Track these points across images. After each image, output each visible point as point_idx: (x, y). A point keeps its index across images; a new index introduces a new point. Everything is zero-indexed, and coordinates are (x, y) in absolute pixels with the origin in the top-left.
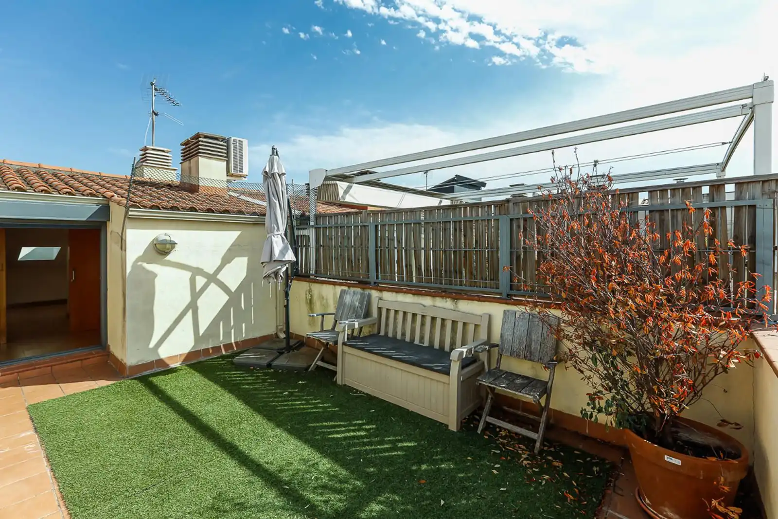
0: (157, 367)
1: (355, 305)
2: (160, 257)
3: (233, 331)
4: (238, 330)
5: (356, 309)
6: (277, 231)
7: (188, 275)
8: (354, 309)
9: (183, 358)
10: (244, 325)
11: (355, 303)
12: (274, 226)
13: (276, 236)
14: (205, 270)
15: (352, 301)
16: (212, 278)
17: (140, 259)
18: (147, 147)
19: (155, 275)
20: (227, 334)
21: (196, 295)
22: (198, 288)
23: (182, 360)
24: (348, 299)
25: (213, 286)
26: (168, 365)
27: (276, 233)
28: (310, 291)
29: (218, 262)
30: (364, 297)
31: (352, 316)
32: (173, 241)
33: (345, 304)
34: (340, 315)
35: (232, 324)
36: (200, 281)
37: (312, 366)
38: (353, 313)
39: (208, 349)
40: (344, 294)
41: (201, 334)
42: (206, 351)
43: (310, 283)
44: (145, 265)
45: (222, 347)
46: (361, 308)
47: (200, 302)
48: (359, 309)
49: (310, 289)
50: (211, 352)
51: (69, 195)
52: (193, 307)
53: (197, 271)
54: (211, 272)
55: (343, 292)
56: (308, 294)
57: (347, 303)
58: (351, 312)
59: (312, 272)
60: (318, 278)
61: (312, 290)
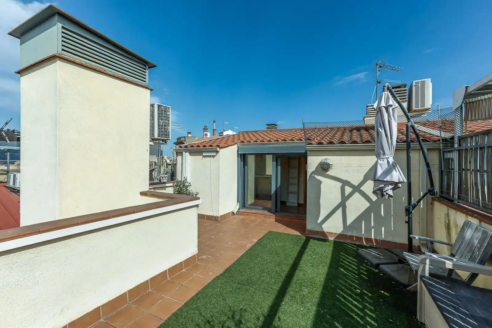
0: (321, 235)
1: (474, 243)
2: (324, 172)
3: (373, 230)
4: (378, 232)
5: (473, 248)
6: (383, 156)
7: (340, 184)
8: (472, 247)
9: (336, 236)
10: (383, 229)
11: (475, 240)
12: (380, 151)
13: (382, 160)
14: (351, 182)
15: (472, 238)
16: (357, 189)
17: (313, 173)
18: (368, 105)
19: (320, 182)
20: (368, 230)
21: (345, 198)
22: (346, 194)
23: (335, 237)
24: (469, 234)
25: (357, 195)
26: (327, 237)
27: (382, 157)
28: (448, 215)
29: (362, 179)
30: (486, 237)
31: (467, 255)
32: (328, 163)
33: (464, 238)
34: (457, 249)
35: (372, 225)
36: (348, 190)
37: (412, 286)
38: (469, 252)
39: (353, 236)
40: (467, 227)
41: (348, 225)
42: (351, 237)
43: (449, 208)
44: (316, 176)
45: (364, 238)
46: (479, 249)
47: (347, 203)
48: (477, 250)
49: (448, 213)
50: (355, 239)
51: (285, 141)
52: (342, 205)
53: (345, 183)
54: (356, 184)
55: (467, 224)
56: (446, 217)
57: (467, 238)
58: (467, 250)
59: (456, 197)
60: (460, 204)
61: (450, 215)
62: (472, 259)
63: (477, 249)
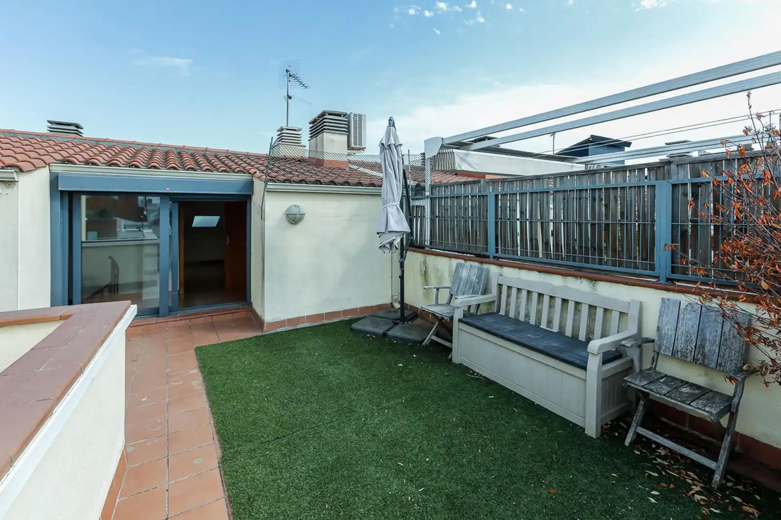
0: (288, 326)
1: (472, 280)
2: (292, 226)
5: (473, 284)
6: (392, 202)
8: (471, 284)
9: (309, 319)
10: (360, 291)
11: (472, 277)
12: (389, 197)
13: (391, 207)
15: (469, 276)
16: (334, 247)
18: (283, 127)
22: (323, 255)
23: (308, 321)
24: (464, 273)
26: (297, 325)
27: (392, 204)
28: (425, 263)
30: (482, 272)
31: (468, 292)
32: (302, 212)
33: (461, 278)
34: (456, 289)
36: (324, 249)
37: (427, 340)
38: (470, 289)
40: (460, 268)
42: (328, 315)
43: (425, 255)
45: (342, 312)
46: (478, 283)
49: (425, 261)
51: (224, 172)
53: (320, 239)
55: (458, 266)
56: (422, 265)
57: (463, 277)
58: (468, 287)
59: (427, 243)
60: (433, 250)
61: (427, 261)
62: (475, 292)
63: (476, 284)
